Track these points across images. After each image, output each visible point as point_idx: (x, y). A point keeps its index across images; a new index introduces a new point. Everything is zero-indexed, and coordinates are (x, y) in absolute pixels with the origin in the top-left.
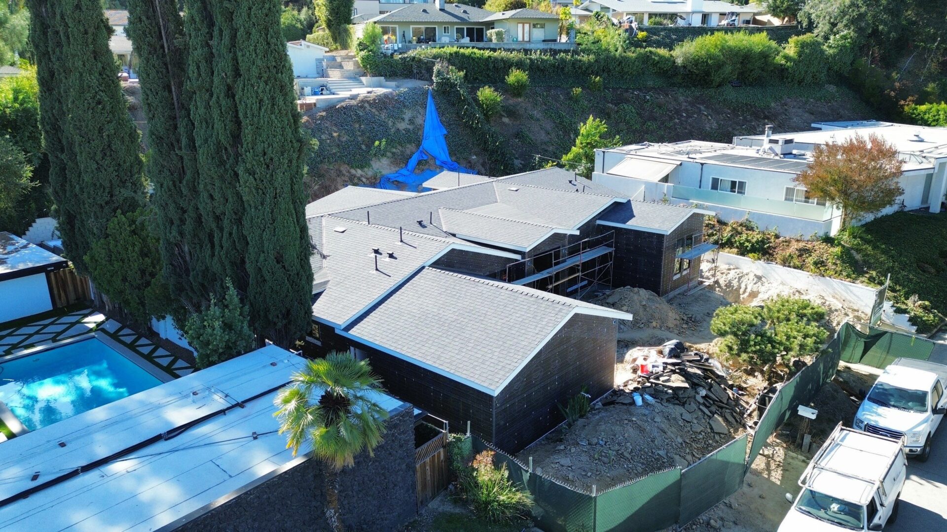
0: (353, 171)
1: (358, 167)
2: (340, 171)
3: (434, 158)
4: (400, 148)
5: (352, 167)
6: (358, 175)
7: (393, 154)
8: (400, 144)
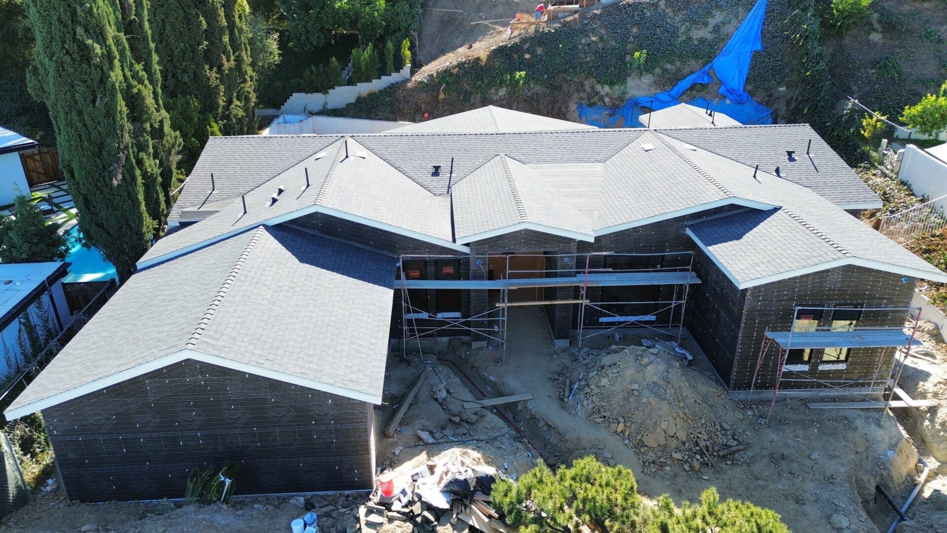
0: (598, 87)
1: (605, 83)
2: (583, 86)
3: (721, 83)
4: (678, 64)
5: (599, 82)
6: (603, 93)
7: (665, 70)
8: (681, 57)
